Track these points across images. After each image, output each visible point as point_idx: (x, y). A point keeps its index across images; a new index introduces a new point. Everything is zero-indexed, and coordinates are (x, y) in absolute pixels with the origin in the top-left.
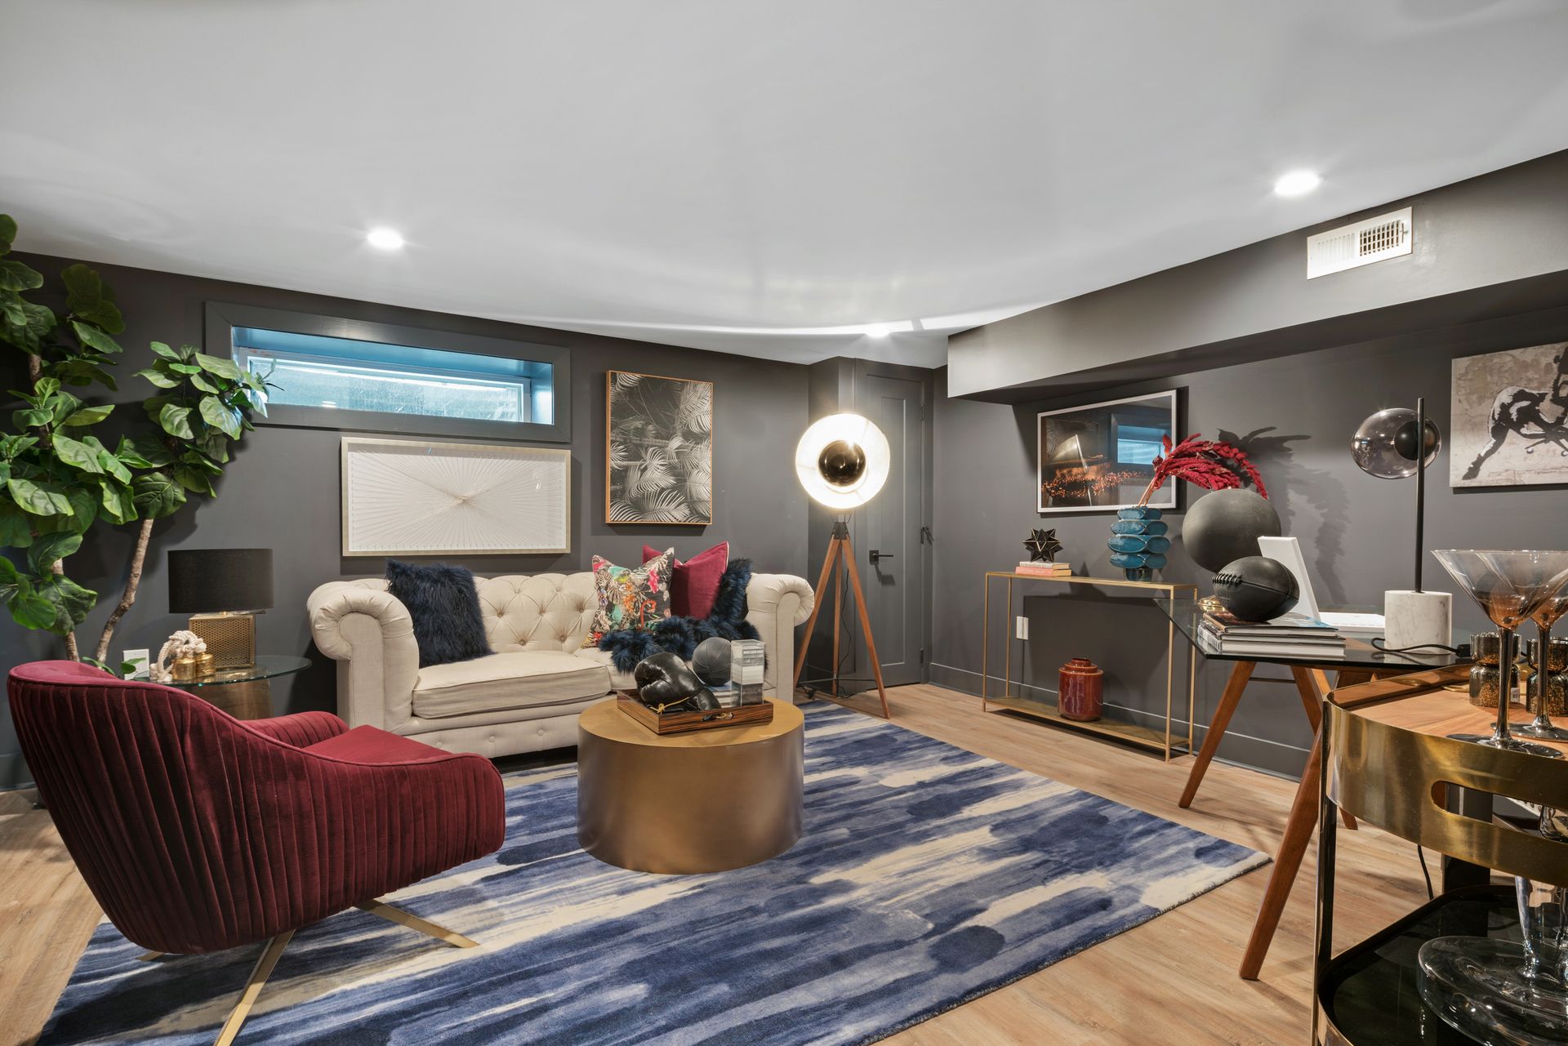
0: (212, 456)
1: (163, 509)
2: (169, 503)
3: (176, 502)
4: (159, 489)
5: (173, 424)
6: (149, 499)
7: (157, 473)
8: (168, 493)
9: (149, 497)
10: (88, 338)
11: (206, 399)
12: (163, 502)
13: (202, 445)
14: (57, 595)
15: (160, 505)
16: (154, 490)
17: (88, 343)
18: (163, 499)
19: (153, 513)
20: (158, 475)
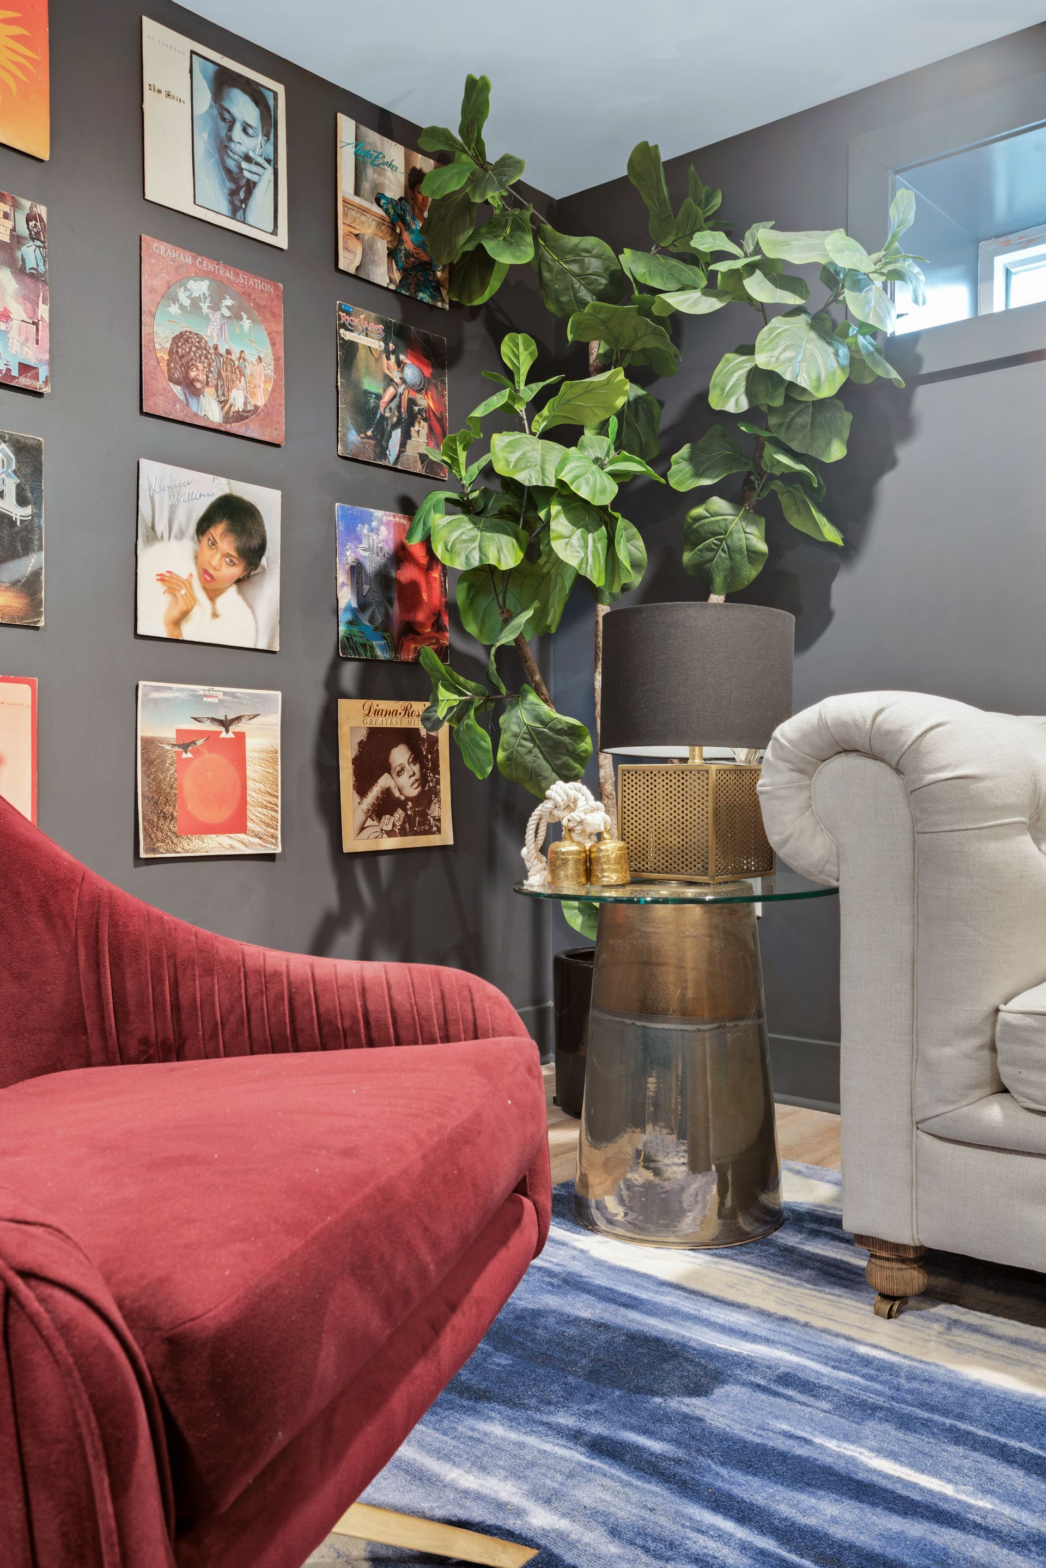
0: (794, 446)
1: (733, 572)
2: (738, 557)
3: (752, 554)
4: (721, 533)
5: (723, 390)
6: (710, 555)
7: (716, 499)
8: (735, 536)
9: (709, 549)
10: (643, 270)
11: (777, 322)
12: (731, 558)
13: (780, 425)
14: (520, 723)
15: (727, 563)
16: (714, 534)
17: (641, 280)
18: (730, 551)
19: (718, 580)
20: (718, 503)
